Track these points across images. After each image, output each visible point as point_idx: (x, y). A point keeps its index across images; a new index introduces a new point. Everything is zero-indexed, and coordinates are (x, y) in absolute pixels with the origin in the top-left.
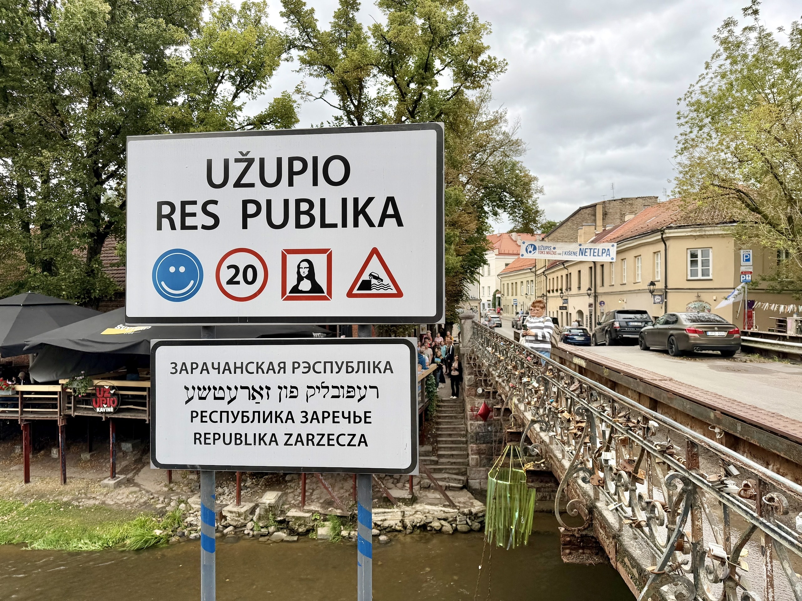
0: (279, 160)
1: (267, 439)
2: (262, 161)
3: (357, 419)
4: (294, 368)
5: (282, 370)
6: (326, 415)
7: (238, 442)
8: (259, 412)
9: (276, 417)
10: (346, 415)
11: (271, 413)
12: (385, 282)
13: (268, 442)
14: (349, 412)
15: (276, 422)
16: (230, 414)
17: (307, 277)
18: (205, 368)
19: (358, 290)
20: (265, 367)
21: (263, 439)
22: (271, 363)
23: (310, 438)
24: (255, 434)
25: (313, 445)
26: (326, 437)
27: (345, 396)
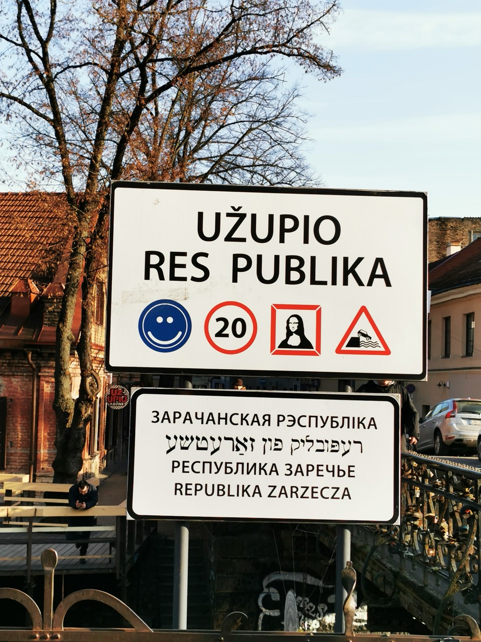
0: (271, 217)
1: (251, 491)
2: (254, 217)
3: (341, 473)
4: (279, 421)
5: (267, 423)
6: (310, 468)
7: (221, 493)
8: (243, 464)
9: (260, 469)
10: (330, 469)
11: (255, 464)
12: (373, 340)
13: (251, 494)
14: (333, 466)
15: (260, 474)
16: (213, 465)
17: (296, 332)
18: (188, 418)
19: (347, 346)
20: (250, 419)
21: (246, 490)
22: (256, 415)
23: (294, 491)
24: (238, 486)
25: (297, 497)
26: (310, 490)
27: (330, 450)
